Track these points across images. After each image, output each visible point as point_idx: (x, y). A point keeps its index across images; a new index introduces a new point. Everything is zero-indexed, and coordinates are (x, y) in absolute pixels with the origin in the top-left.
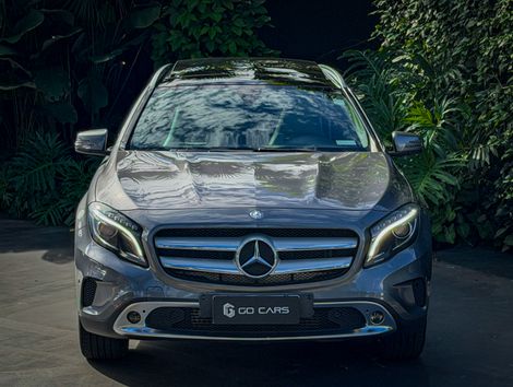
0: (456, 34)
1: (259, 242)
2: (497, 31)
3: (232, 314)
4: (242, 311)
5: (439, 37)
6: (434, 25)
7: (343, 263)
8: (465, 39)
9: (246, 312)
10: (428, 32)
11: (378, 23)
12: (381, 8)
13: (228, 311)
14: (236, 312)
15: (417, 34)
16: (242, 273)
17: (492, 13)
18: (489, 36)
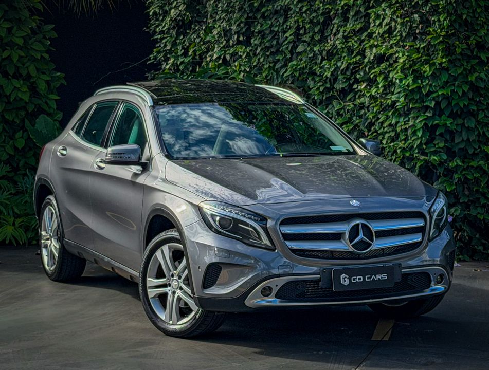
1: (362, 224)
3: (347, 282)
4: (354, 279)
7: (417, 238)
9: (357, 280)
13: (344, 280)
14: (350, 281)
16: (351, 249)
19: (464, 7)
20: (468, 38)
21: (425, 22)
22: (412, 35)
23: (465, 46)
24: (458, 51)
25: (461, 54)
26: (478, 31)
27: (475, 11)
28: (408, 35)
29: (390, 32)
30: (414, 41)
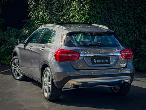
0: (53, 16)
2: (64, 15)
5: (47, 17)
6: (46, 14)
8: (55, 17)
10: (45, 15)
11: (30, 13)
12: (31, 9)
15: (41, 16)
17: (62, 11)
18: (62, 16)
19: (94, 2)
20: (94, 11)
21: (84, 6)
22: (80, 10)
23: (93, 13)
24: (91, 14)
25: (92, 15)
26: (97, 9)
27: (96, 3)
28: (79, 10)
29: (75, 9)
30: (81, 12)
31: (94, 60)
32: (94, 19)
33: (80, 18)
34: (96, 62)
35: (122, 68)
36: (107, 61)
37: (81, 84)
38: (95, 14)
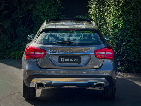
12: (90, 5)
24: (125, 10)
31: (62, 58)
32: (128, 15)
33: (114, 14)
34: (64, 61)
35: (95, 69)
36: (77, 60)
37: (45, 83)
38: (130, 10)
